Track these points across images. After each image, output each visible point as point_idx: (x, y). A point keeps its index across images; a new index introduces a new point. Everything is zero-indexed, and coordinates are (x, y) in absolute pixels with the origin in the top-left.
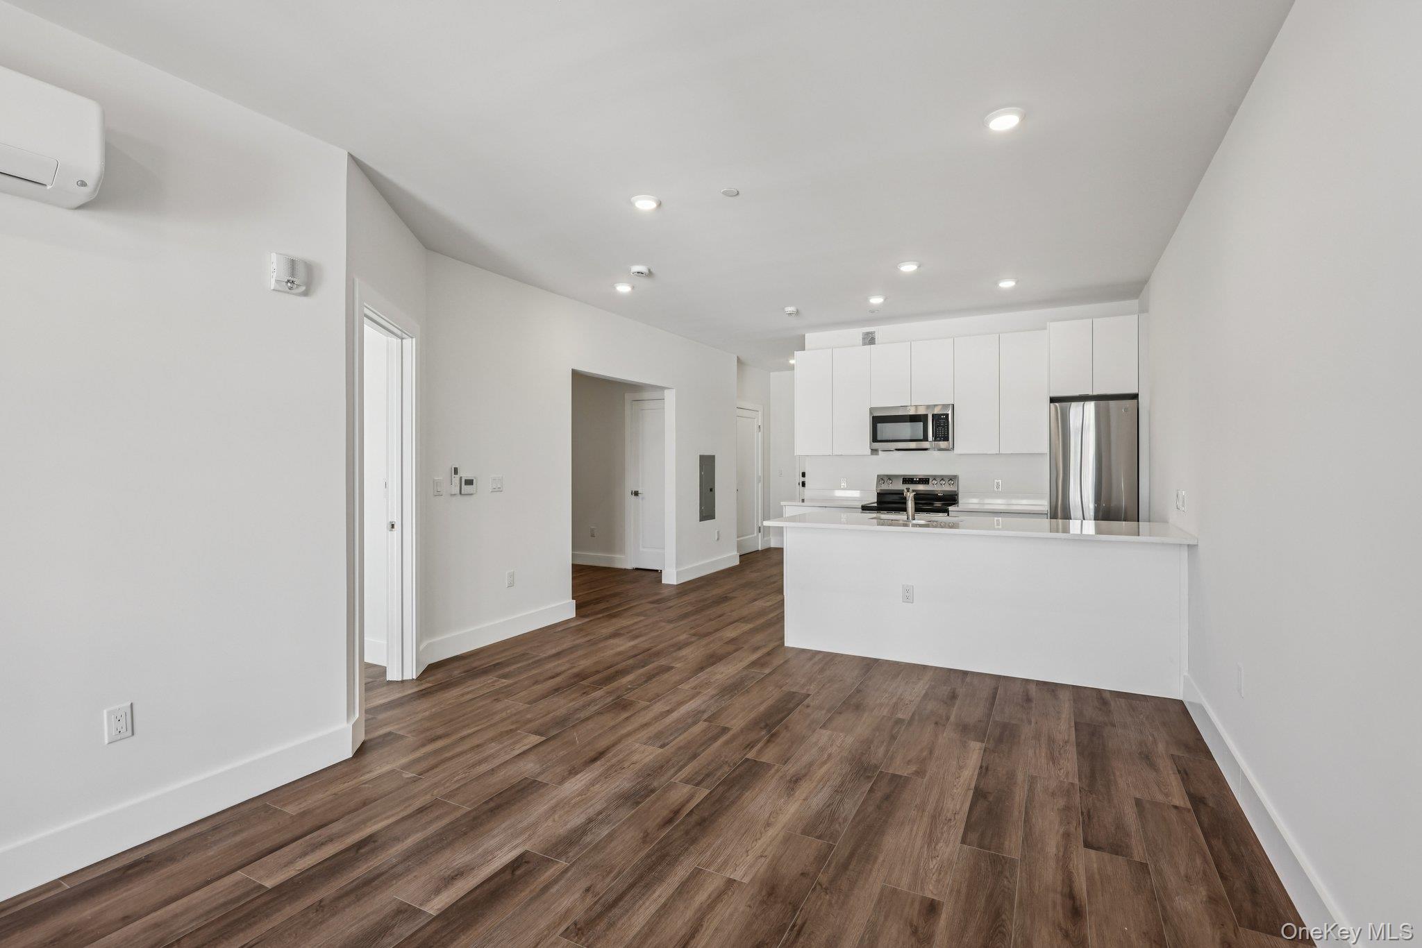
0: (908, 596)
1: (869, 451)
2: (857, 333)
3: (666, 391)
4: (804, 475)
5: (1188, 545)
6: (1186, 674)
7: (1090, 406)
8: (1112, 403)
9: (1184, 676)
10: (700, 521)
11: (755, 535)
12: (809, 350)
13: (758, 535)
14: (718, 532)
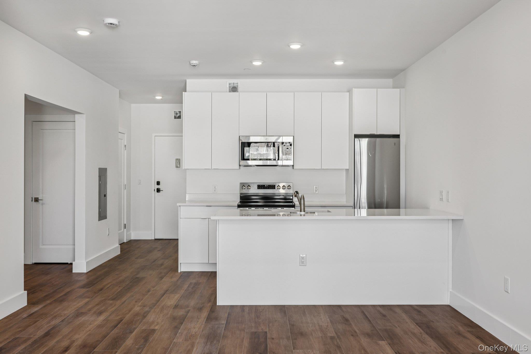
0: (303, 262)
1: (237, 167)
2: (226, 82)
3: (77, 116)
4: (158, 183)
5: (452, 220)
6: (451, 290)
7: (365, 142)
8: (378, 140)
9: (450, 292)
10: (99, 221)
11: (122, 230)
12: (189, 92)
13: (124, 231)
14: (109, 229)
